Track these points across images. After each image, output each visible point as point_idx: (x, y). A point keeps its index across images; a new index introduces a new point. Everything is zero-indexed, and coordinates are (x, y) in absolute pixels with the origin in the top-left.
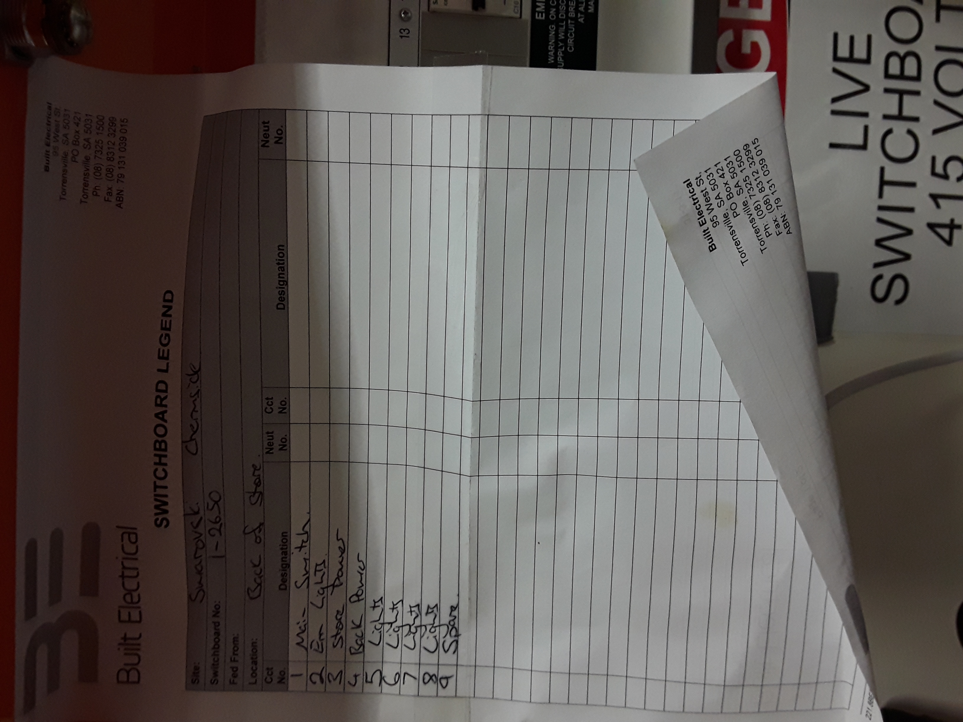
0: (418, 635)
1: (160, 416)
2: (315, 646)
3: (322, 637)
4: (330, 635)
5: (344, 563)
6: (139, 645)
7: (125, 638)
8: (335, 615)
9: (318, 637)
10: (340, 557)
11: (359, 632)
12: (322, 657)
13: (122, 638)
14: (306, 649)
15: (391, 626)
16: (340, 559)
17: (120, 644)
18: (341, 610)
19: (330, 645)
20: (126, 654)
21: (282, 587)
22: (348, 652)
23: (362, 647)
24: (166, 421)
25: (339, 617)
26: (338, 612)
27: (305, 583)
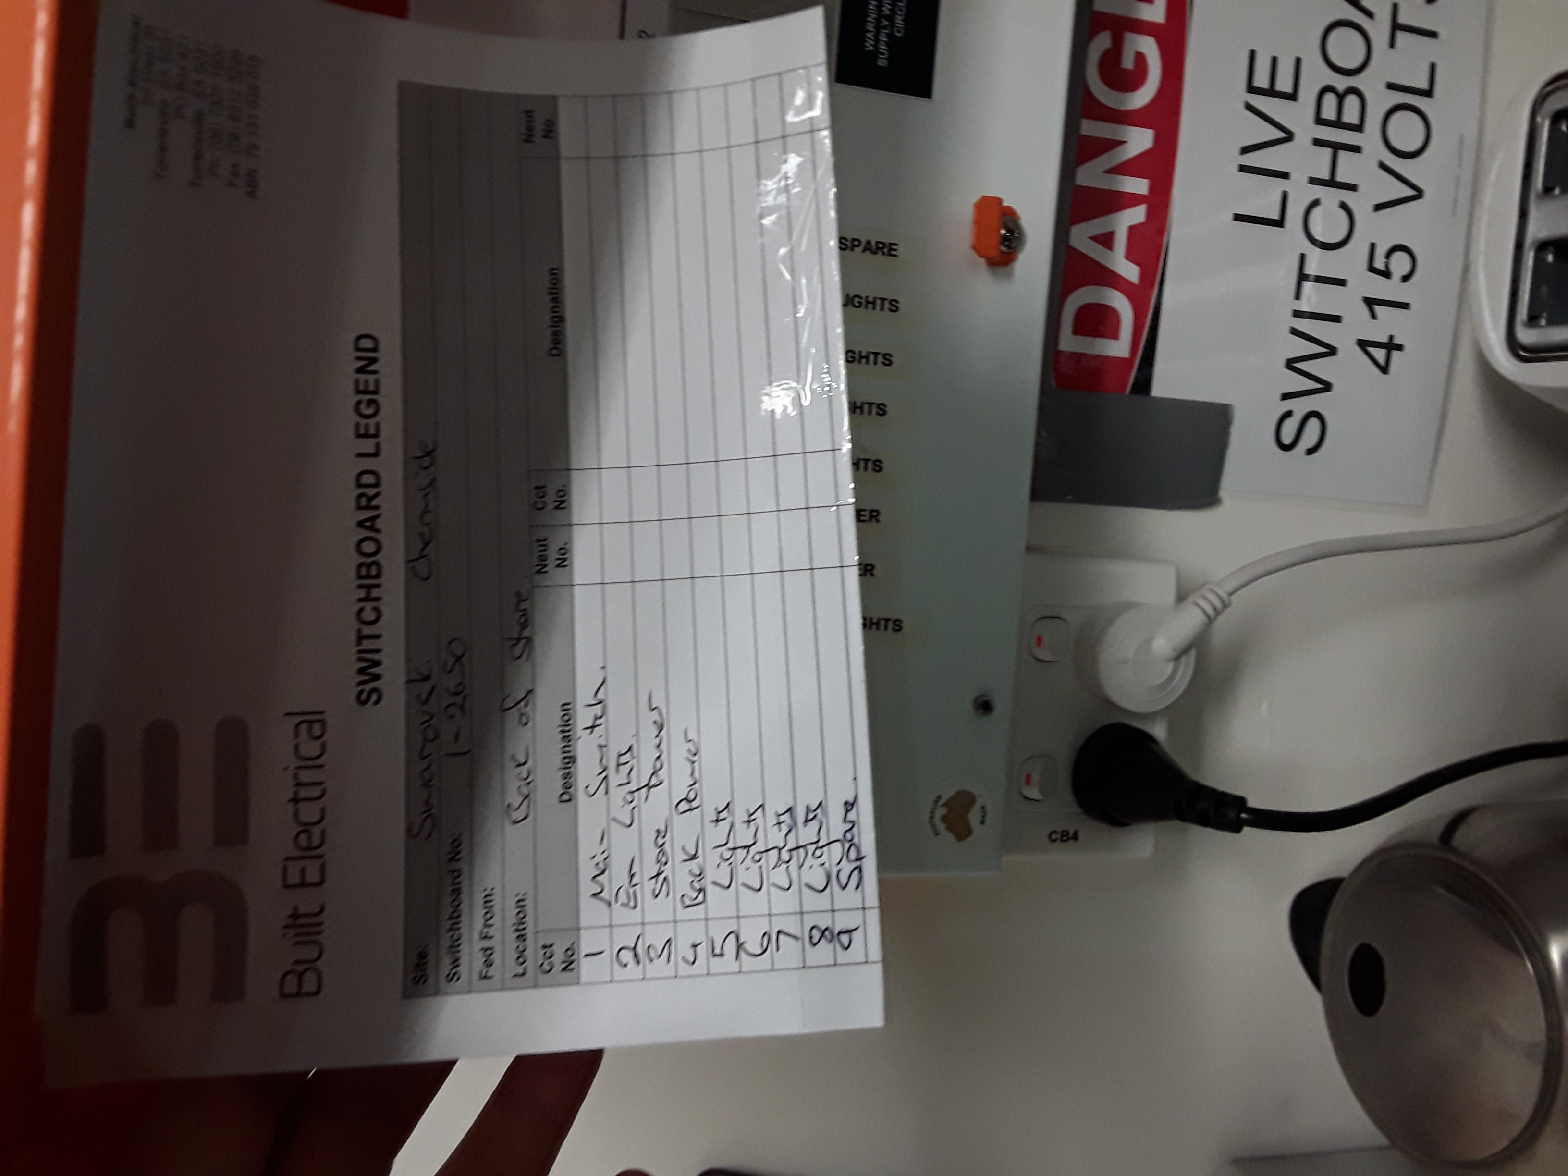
0: (793, 864)
1: (369, 525)
2: (623, 897)
3: (634, 881)
4: (648, 875)
5: (663, 746)
6: (321, 924)
7: (295, 916)
8: (654, 838)
9: (627, 880)
10: (657, 736)
11: (694, 865)
12: (635, 916)
13: (290, 916)
14: (609, 904)
15: (748, 851)
16: (657, 741)
17: (286, 927)
18: (663, 828)
19: (649, 896)
20: (297, 943)
21: (565, 797)
22: (679, 906)
23: (701, 895)
24: (378, 531)
25: (660, 841)
26: (658, 831)
27: (601, 787)
